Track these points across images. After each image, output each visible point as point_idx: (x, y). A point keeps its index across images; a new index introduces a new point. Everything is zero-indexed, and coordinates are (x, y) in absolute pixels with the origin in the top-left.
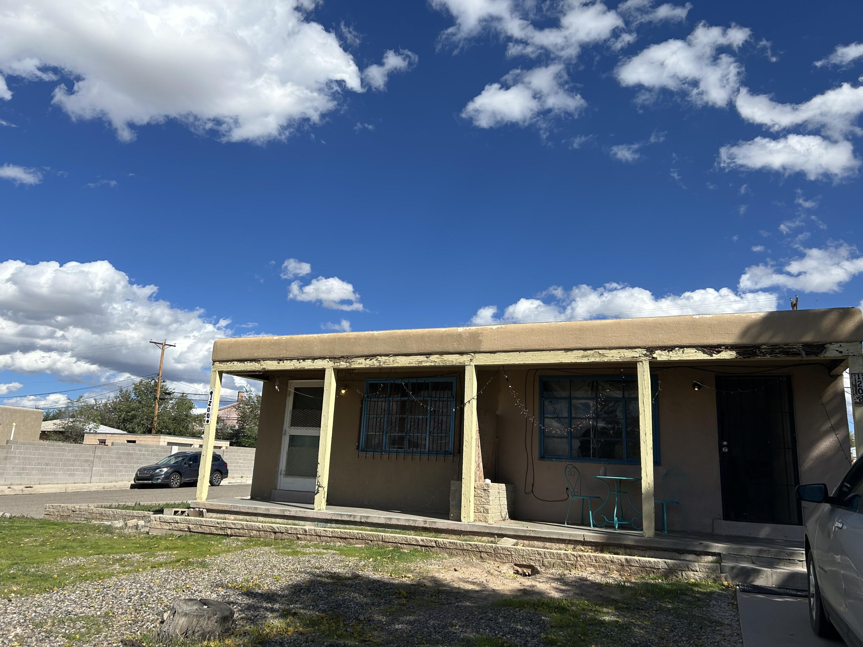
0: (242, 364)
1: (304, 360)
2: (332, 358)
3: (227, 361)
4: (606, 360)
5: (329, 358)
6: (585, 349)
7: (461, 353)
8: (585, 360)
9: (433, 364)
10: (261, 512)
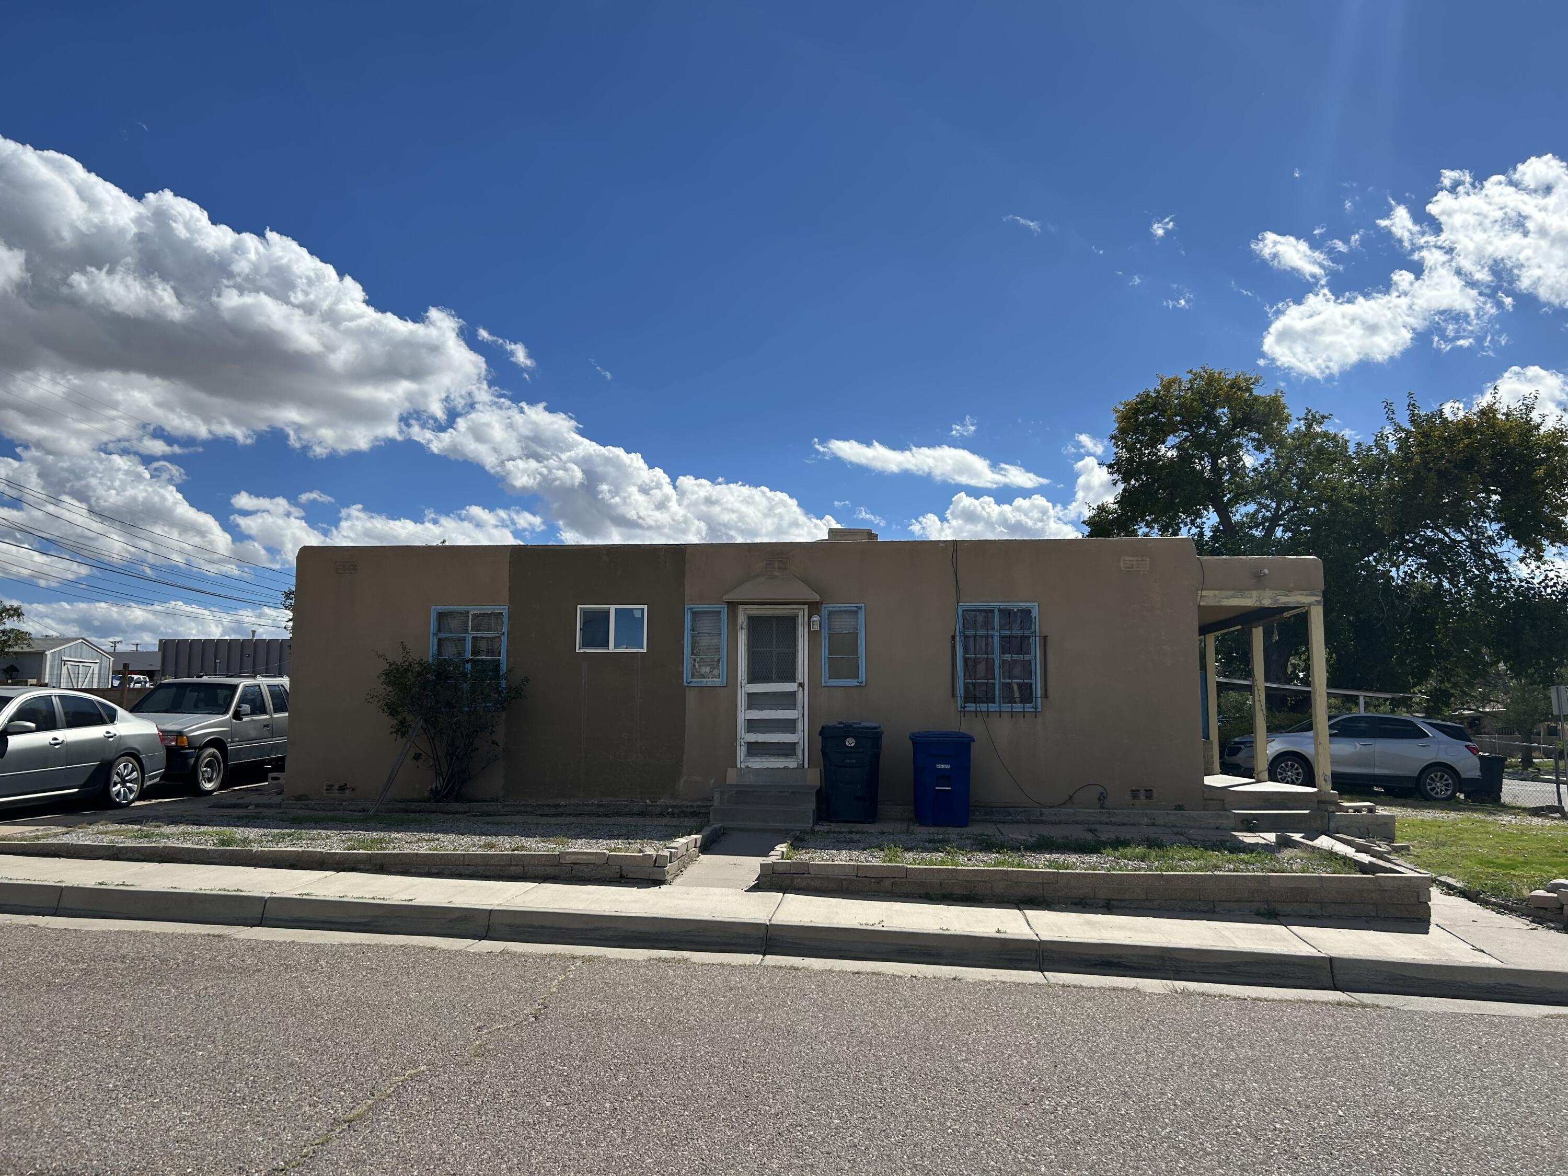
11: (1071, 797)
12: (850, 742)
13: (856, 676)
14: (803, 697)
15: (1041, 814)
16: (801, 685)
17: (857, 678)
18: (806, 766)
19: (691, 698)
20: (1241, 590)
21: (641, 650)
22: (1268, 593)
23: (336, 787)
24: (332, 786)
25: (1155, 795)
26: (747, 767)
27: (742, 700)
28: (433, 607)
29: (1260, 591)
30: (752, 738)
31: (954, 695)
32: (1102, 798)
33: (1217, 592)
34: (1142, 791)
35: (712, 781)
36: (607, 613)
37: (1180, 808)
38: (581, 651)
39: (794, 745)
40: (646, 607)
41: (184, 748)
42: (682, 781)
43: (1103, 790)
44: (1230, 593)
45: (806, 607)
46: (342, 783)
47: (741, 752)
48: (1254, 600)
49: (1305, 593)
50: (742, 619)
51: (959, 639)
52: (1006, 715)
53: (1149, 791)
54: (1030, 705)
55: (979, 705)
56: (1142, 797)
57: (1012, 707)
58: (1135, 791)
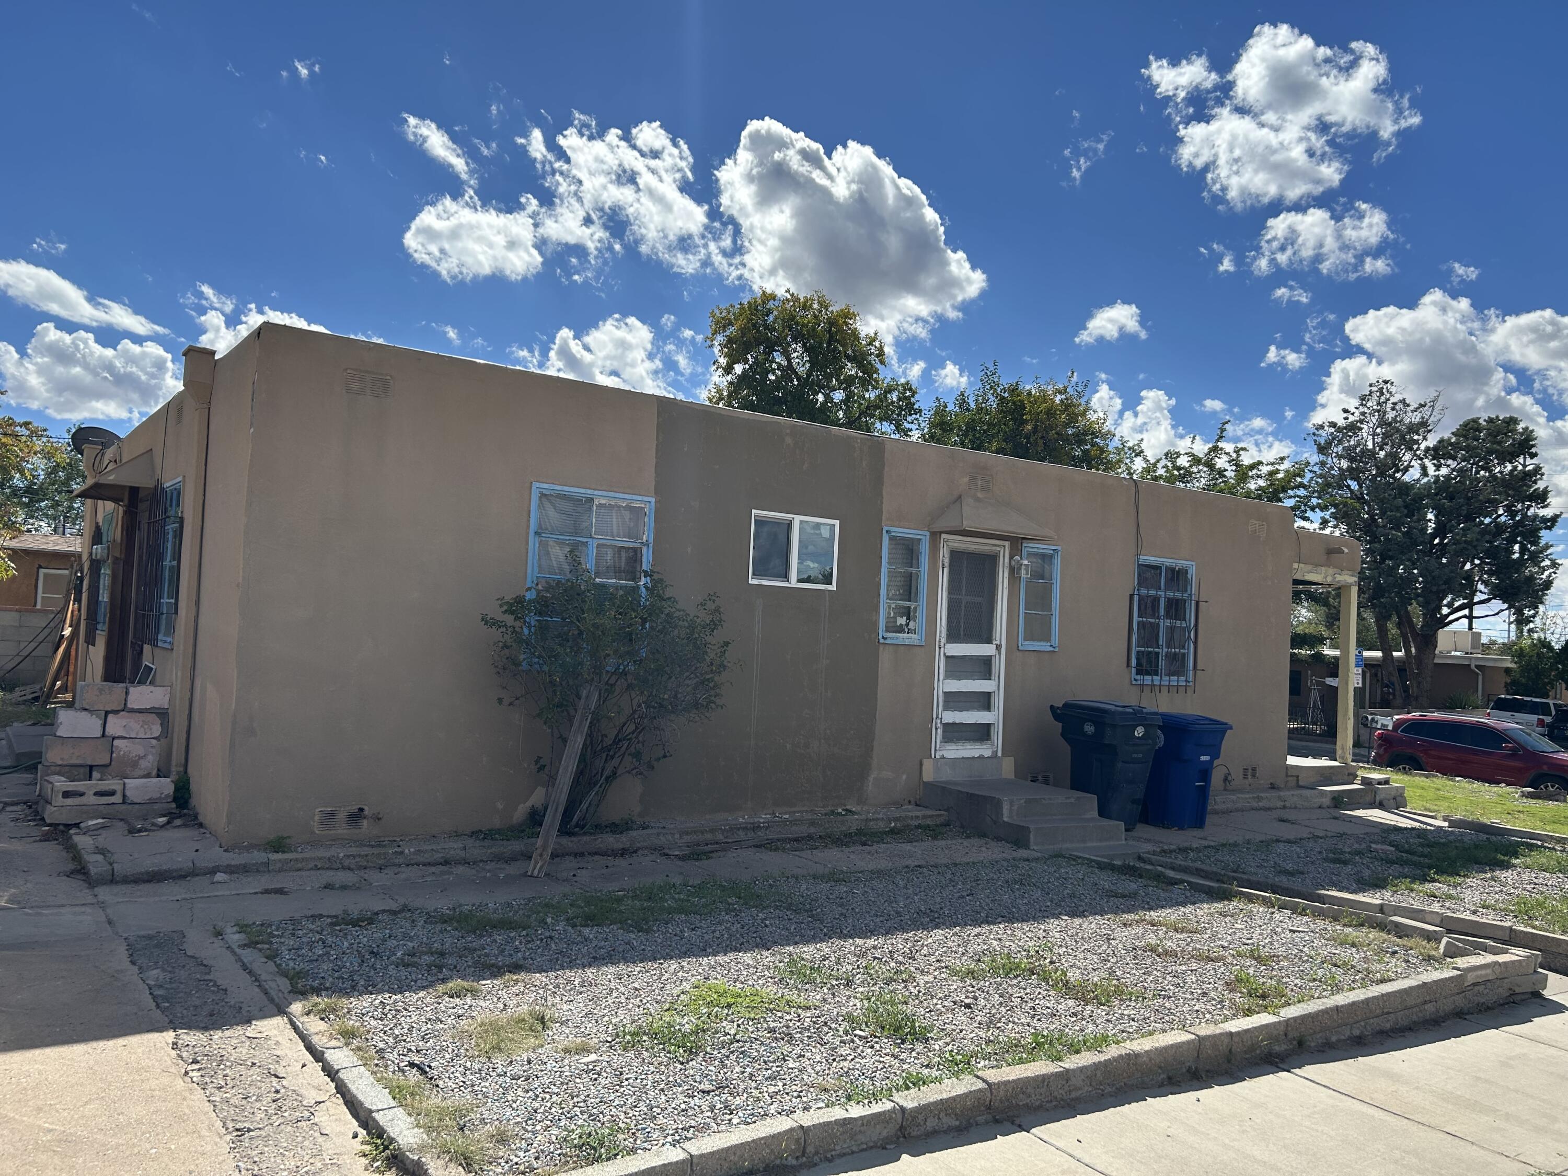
12: (1139, 732)
13: (1047, 638)
14: (1000, 666)
16: (998, 647)
17: (1049, 640)
18: (1000, 754)
19: (885, 659)
21: (829, 587)
22: (1331, 571)
23: (342, 815)
24: (332, 814)
25: (1257, 774)
26: (943, 757)
27: (941, 665)
28: (536, 485)
29: (1326, 569)
30: (950, 717)
31: (1128, 665)
32: (1227, 779)
33: (1303, 565)
34: (1250, 770)
35: (904, 777)
36: (789, 525)
37: (1272, 786)
38: (755, 582)
39: (988, 726)
40: (837, 523)
42: (871, 779)
43: (1225, 770)
44: (1309, 567)
45: (1007, 544)
46: (355, 808)
47: (937, 735)
50: (944, 555)
51: (1136, 598)
52: (1165, 690)
53: (1254, 769)
54: (1183, 678)
55: (1146, 677)
56: (1249, 776)
57: (1169, 681)
58: (1245, 770)
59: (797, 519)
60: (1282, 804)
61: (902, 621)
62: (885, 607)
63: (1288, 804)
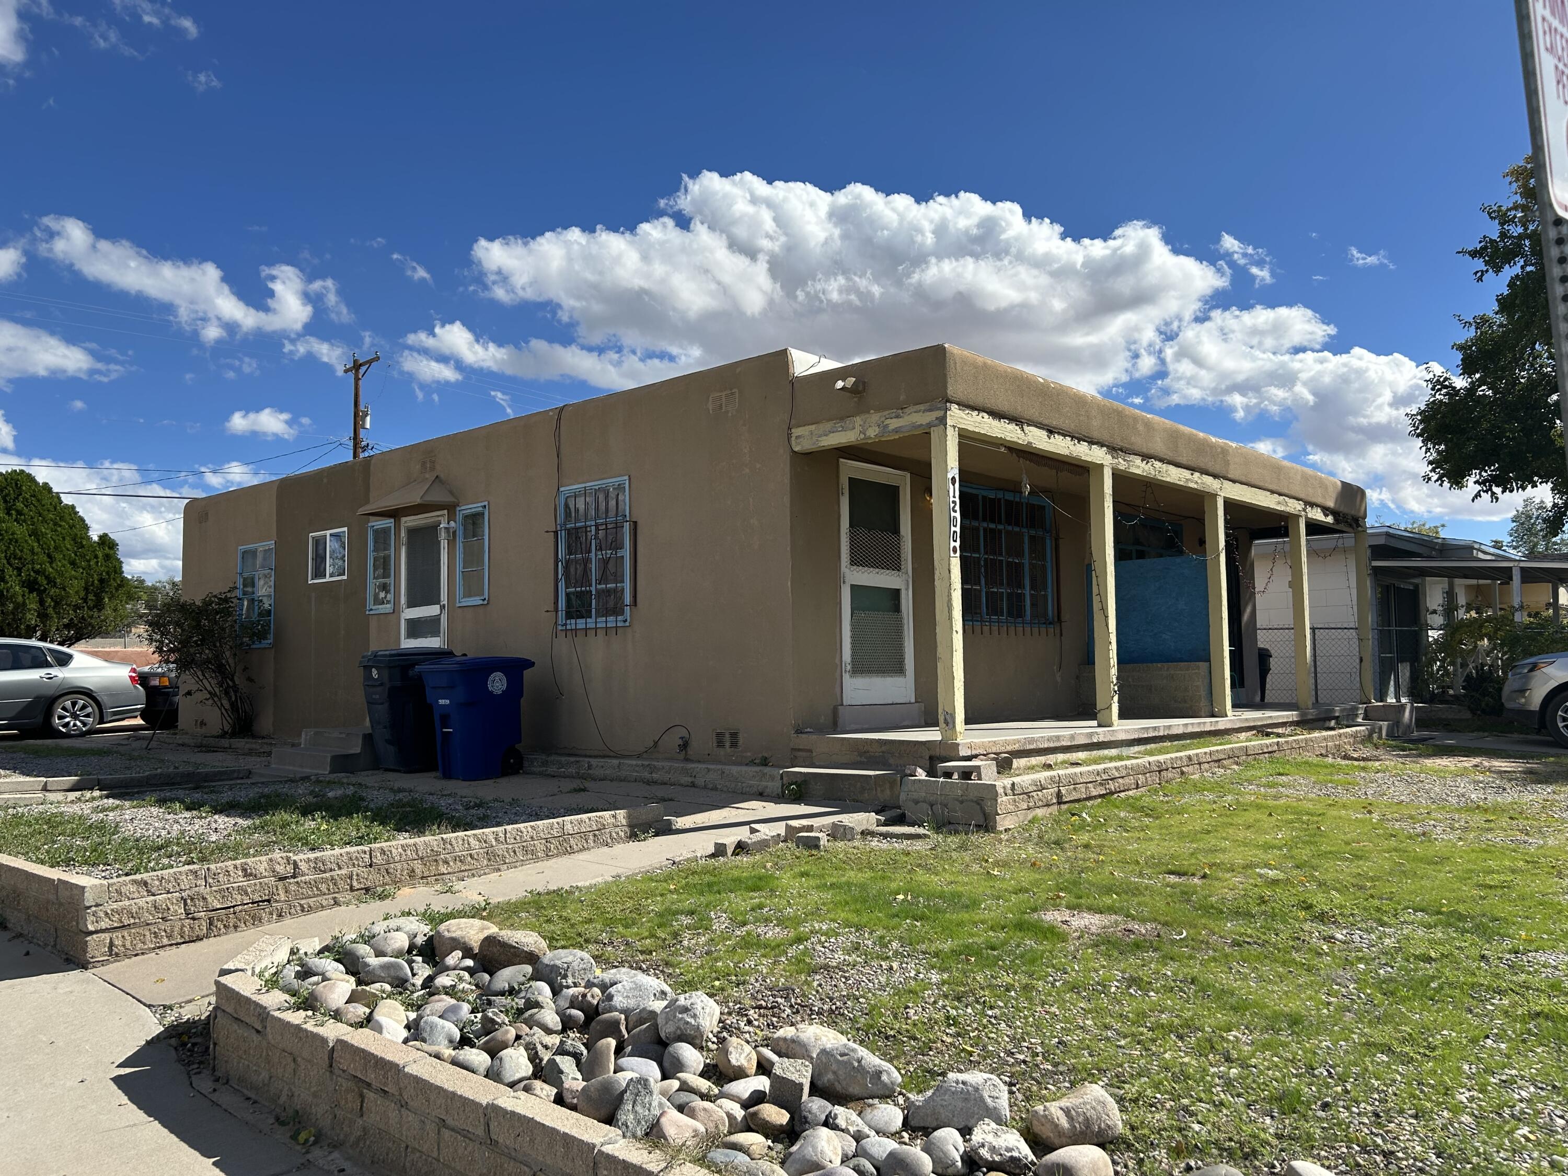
0: (995, 423)
1: (1065, 435)
2: (1113, 449)
3: (973, 408)
4: (1288, 509)
5: (1108, 447)
6: (1280, 495)
7: (1215, 476)
8: (1279, 508)
9: (1195, 486)
10: (1065, 743)
11: (656, 743)
13: (479, 591)
14: (444, 622)
15: (590, 767)
16: (443, 607)
17: (481, 594)
19: (373, 626)
20: (842, 419)
21: (344, 577)
22: (875, 417)
25: (741, 742)
27: (403, 627)
28: (239, 548)
29: (864, 416)
31: (557, 610)
32: (685, 746)
33: (813, 427)
34: (727, 736)
36: (326, 539)
37: (765, 762)
38: (312, 582)
40: (346, 529)
41: (166, 687)
43: (684, 733)
44: (828, 425)
48: (857, 430)
49: (922, 407)
50: (403, 533)
51: (563, 535)
52: (601, 633)
53: (734, 735)
54: (620, 618)
55: (579, 621)
56: (728, 744)
57: (606, 622)
58: (720, 735)
59: (328, 533)
60: (690, 780)
61: (382, 595)
62: (372, 584)
63: (700, 781)
